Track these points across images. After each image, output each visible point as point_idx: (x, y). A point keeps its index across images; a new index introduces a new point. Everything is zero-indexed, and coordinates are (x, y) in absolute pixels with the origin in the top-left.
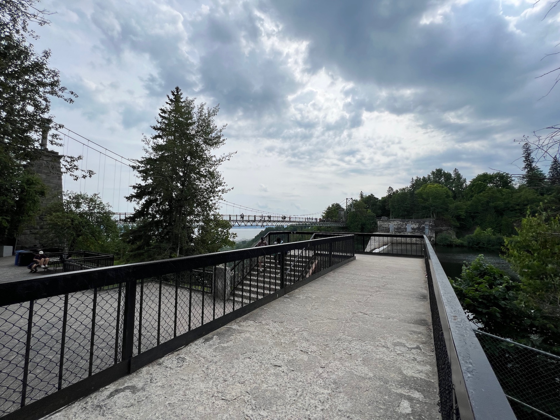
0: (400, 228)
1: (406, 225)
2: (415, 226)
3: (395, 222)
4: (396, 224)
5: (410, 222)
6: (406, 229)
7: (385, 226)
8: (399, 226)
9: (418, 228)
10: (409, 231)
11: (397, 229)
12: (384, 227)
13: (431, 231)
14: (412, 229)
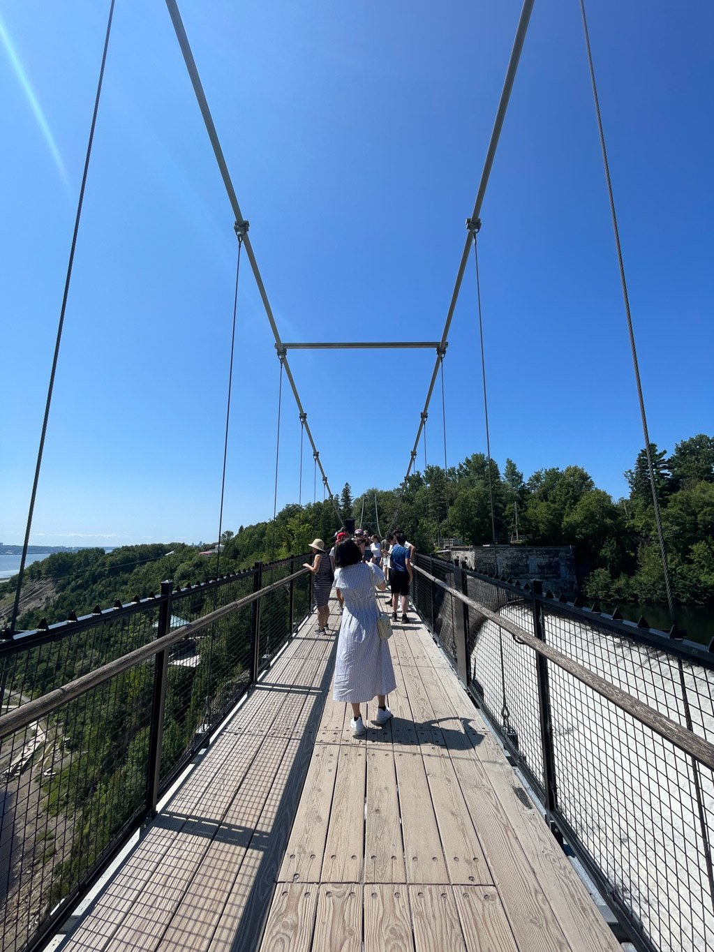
0: (517, 565)
1: (527, 557)
2: (543, 561)
3: (507, 552)
4: (509, 555)
5: (535, 553)
6: (527, 566)
7: (489, 561)
8: (516, 561)
9: (549, 565)
10: (533, 571)
11: (511, 567)
12: (485, 564)
13: (570, 571)
14: (540, 567)
